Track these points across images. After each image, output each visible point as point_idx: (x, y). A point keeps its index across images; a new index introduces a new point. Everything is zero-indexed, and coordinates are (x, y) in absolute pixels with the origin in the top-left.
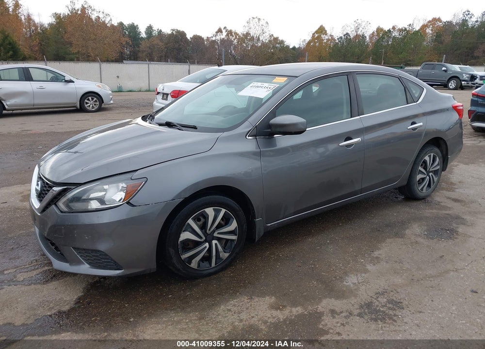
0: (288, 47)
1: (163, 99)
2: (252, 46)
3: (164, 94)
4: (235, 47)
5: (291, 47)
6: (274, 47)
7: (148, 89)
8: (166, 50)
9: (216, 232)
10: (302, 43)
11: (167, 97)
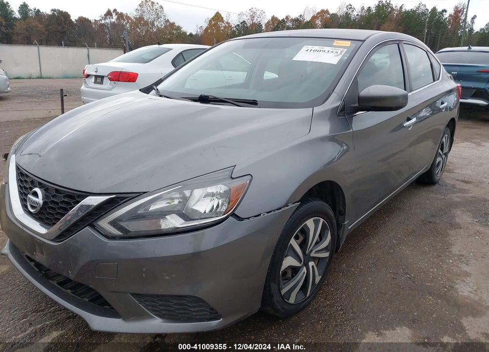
0: (185, 33)
1: (95, 82)
2: (147, 31)
3: (96, 77)
4: (129, 32)
5: (188, 34)
6: (170, 33)
7: (40, 76)
8: (47, 32)
9: (314, 251)
10: (199, 30)
11: (102, 81)
